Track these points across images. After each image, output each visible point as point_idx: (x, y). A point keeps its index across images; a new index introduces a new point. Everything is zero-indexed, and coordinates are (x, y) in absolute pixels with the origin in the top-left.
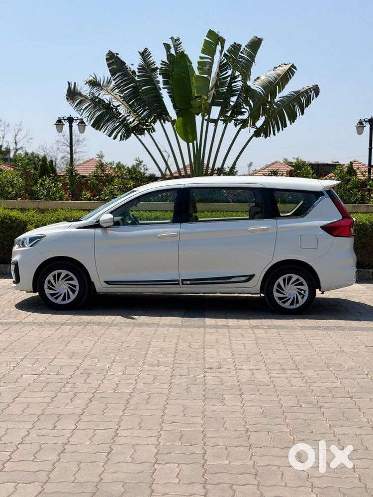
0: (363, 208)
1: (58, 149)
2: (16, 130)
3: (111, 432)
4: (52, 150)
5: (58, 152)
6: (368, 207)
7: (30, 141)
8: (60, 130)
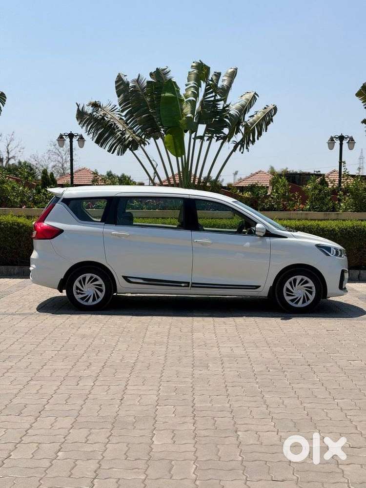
0: (333, 215)
1: (49, 158)
2: (8, 140)
3: (123, 387)
4: (43, 159)
5: (49, 160)
6: (338, 214)
7: (22, 150)
8: (61, 145)
